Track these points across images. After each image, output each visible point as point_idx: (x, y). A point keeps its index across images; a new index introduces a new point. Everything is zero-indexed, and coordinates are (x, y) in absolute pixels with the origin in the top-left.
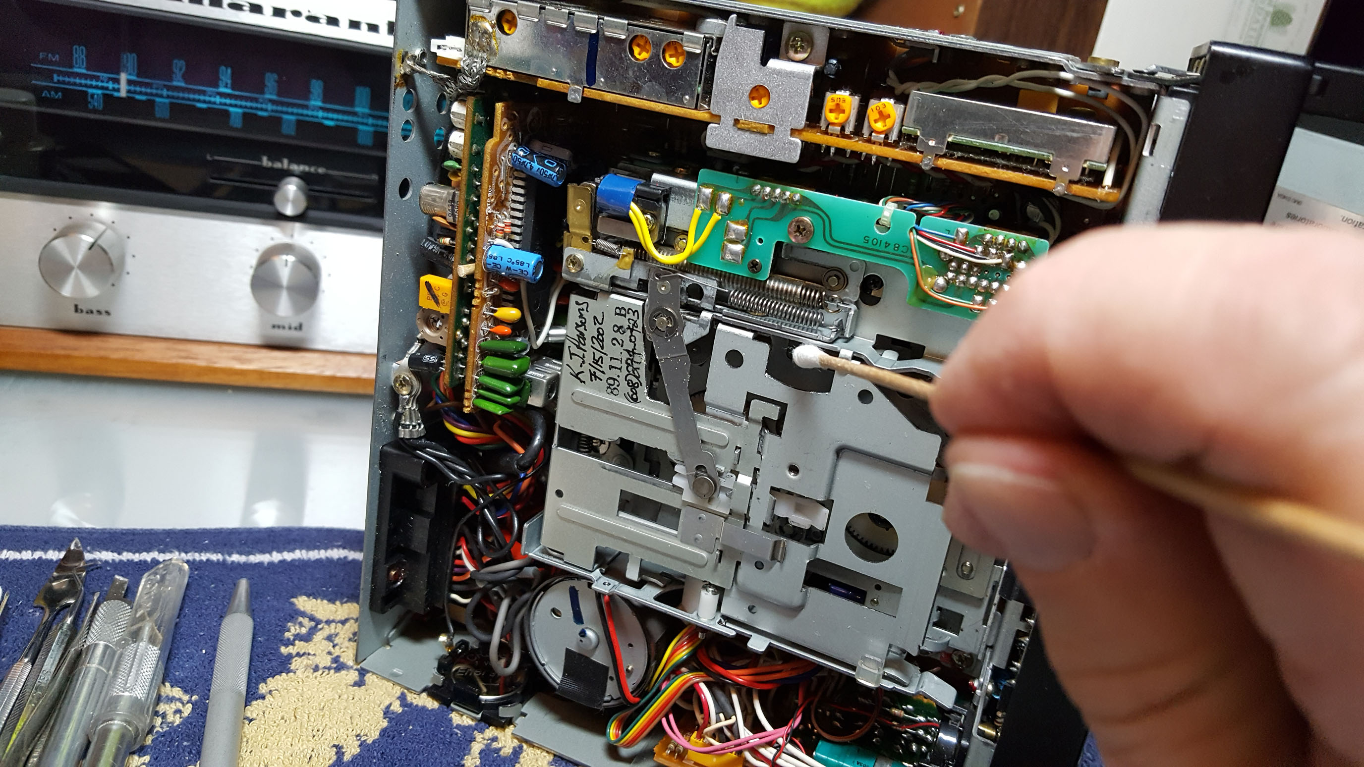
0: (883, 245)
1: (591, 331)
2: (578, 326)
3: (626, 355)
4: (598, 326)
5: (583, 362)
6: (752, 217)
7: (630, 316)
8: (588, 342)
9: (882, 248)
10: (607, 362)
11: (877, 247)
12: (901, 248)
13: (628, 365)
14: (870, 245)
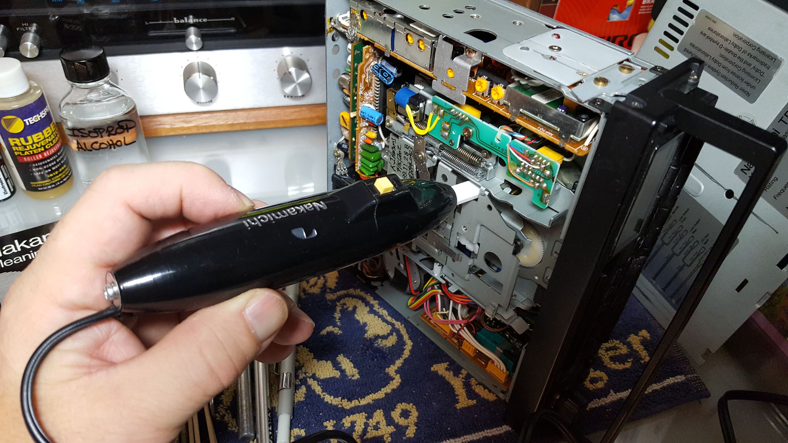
0: (498, 147)
1: (397, 152)
2: (392, 148)
3: (408, 165)
4: (399, 150)
5: (395, 163)
6: (451, 122)
7: (409, 149)
8: (396, 155)
9: (497, 149)
10: (402, 166)
11: (495, 148)
12: (504, 151)
13: (410, 169)
14: (493, 146)
